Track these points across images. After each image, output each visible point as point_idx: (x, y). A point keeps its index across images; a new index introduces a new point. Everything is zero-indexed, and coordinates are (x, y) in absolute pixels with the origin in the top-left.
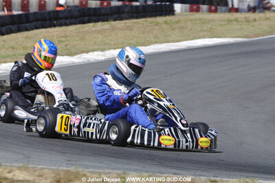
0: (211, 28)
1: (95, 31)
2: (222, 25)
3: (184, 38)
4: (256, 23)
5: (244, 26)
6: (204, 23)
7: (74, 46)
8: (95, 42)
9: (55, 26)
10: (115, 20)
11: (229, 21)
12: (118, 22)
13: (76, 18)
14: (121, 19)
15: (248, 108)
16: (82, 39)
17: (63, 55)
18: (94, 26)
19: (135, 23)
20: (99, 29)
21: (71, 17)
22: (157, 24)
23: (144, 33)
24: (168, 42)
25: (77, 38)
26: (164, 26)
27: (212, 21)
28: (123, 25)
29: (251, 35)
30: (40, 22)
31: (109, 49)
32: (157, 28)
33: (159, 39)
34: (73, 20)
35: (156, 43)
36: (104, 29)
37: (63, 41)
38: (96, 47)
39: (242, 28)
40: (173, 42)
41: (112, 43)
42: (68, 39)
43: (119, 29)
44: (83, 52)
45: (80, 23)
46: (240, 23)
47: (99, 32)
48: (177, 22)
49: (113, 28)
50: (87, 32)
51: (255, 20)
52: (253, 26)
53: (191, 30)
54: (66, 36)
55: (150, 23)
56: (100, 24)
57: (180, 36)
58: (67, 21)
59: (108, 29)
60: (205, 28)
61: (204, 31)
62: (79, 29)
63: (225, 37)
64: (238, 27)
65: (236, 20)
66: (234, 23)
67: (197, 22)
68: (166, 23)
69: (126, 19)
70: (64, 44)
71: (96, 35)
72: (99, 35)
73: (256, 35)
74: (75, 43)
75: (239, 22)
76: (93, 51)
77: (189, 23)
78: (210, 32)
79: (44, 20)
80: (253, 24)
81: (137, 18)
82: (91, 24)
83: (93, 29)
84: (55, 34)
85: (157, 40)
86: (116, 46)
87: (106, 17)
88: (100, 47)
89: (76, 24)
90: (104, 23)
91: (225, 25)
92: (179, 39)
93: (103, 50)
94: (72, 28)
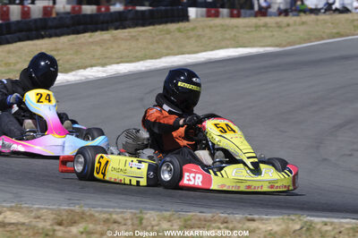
0: (235, 36)
1: (92, 43)
2: (248, 32)
4: (290, 29)
5: (275, 33)
6: (226, 30)
7: (68, 61)
9: (42, 37)
10: (116, 29)
11: (257, 27)
13: (68, 27)
14: (124, 28)
16: (77, 52)
18: (90, 37)
20: (97, 39)
22: (169, 32)
23: (152, 43)
24: (183, 54)
25: (71, 52)
26: (178, 34)
27: (236, 27)
30: (24, 33)
32: (168, 36)
33: (172, 50)
35: (168, 55)
39: (273, 35)
40: (189, 53)
41: (115, 56)
42: (61, 52)
43: (123, 39)
44: (79, 68)
45: (74, 33)
46: (271, 29)
48: (193, 29)
49: (115, 39)
51: (288, 25)
52: (286, 32)
55: (160, 31)
56: (98, 33)
57: (198, 46)
58: (58, 31)
59: (109, 40)
60: (227, 36)
61: (226, 39)
63: (253, 46)
64: (267, 34)
65: (265, 25)
67: (218, 29)
68: (179, 30)
69: (130, 27)
71: (93, 47)
72: (98, 48)
74: (68, 57)
76: (92, 66)
78: (234, 40)
79: (30, 30)
80: (286, 29)
81: (143, 25)
82: (87, 35)
83: (91, 40)
85: (169, 51)
86: (119, 61)
87: (105, 25)
89: (68, 34)
91: (252, 31)
93: (104, 65)
94: (64, 39)
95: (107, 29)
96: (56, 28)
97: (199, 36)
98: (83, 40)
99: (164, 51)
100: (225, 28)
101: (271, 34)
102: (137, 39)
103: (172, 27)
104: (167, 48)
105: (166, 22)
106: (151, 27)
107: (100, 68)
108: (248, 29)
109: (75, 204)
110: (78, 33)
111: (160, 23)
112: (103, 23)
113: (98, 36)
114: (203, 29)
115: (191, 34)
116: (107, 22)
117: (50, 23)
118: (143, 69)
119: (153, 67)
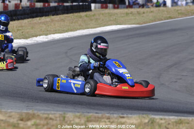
0: (116, 19)
1: (40, 23)
2: (122, 17)
3: (99, 25)
4: (144, 15)
5: (137, 17)
6: (111, 16)
8: (41, 30)
9: (14, 20)
10: (53, 15)
11: (127, 14)
12: (55, 16)
13: (28, 14)
14: (57, 15)
15: (142, 70)
16: (32, 28)
17: (20, 39)
18: (40, 20)
19: (66, 17)
21: (25, 14)
22: (81, 17)
24: (88, 28)
25: (29, 28)
27: (117, 14)
28: (58, 18)
29: (142, 22)
31: (50, 34)
32: (81, 19)
34: (26, 16)
36: (47, 21)
37: (20, 30)
38: (42, 33)
39: (136, 18)
40: (91, 28)
41: (52, 30)
42: (24, 28)
43: (56, 21)
44: (33, 36)
47: (43, 23)
48: (94, 15)
49: (52, 21)
50: (36, 23)
51: (144, 13)
52: (143, 17)
53: (103, 20)
54: (22, 27)
57: (96, 25)
58: (22, 17)
59: (49, 21)
60: (112, 19)
61: (111, 20)
62: (30, 21)
64: (132, 17)
65: (131, 13)
66: (131, 15)
68: (86, 16)
69: (60, 14)
70: (21, 32)
71: (41, 25)
72: (44, 25)
73: (145, 23)
74: (28, 30)
75: (133, 14)
76: (40, 35)
77: (101, 16)
81: (67, 13)
82: (38, 18)
83: (39, 21)
84: (15, 25)
87: (47, 14)
88: (45, 32)
89: (28, 18)
90: (46, 17)
92: (95, 26)
93: (46, 35)
94: (26, 21)
95: (48, 16)
96: (21, 15)
97: (97, 19)
98: (35, 21)
99: (78, 27)
100: (110, 15)
101: (134, 17)
102: (64, 21)
103: (83, 14)
104: (80, 25)
105: (79, 12)
106: (72, 14)
107: (44, 37)
108: (122, 15)
109: (30, 109)
110: (33, 17)
111: (76, 12)
112: (46, 12)
113: (44, 19)
114: (99, 15)
115: (93, 18)
116: (48, 12)
117: (18, 13)
118: (67, 36)
119: (72, 36)
